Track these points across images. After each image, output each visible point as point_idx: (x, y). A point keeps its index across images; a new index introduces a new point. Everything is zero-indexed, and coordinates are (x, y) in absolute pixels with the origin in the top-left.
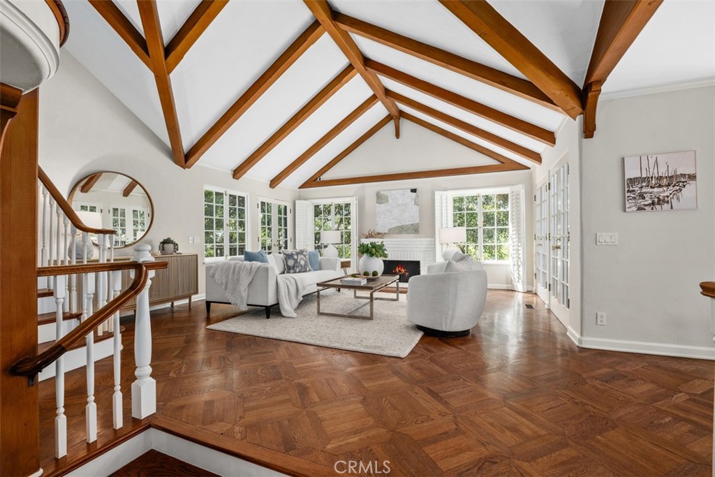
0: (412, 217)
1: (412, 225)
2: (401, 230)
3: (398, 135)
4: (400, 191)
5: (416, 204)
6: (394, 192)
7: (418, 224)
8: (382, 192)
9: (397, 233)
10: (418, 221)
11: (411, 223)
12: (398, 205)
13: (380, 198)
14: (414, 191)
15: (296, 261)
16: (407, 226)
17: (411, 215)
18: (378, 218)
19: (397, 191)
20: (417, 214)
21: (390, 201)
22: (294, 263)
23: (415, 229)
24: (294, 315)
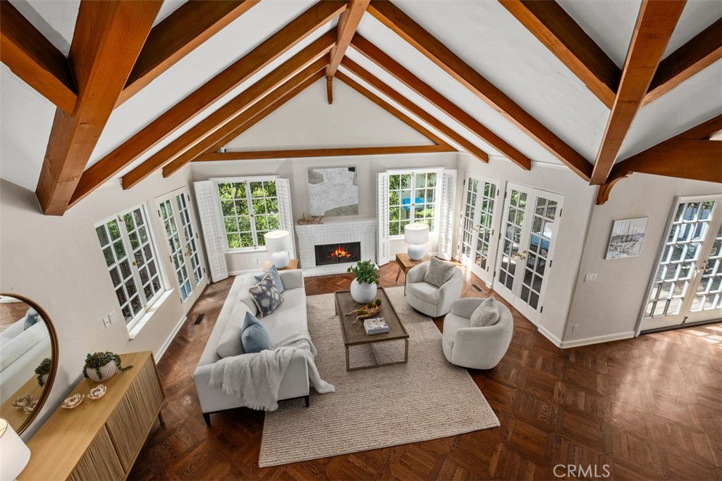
0: (351, 198)
1: (351, 206)
2: (339, 212)
3: (330, 100)
4: (337, 169)
5: (355, 183)
6: (329, 170)
7: (357, 205)
8: (315, 170)
9: (335, 216)
10: (357, 202)
11: (349, 204)
12: (336, 185)
13: (313, 177)
14: (352, 169)
15: (270, 298)
16: (345, 207)
17: (350, 196)
18: (312, 200)
19: (333, 169)
20: (356, 195)
21: (325, 180)
22: (270, 302)
23: (353, 211)
24: (331, 388)
